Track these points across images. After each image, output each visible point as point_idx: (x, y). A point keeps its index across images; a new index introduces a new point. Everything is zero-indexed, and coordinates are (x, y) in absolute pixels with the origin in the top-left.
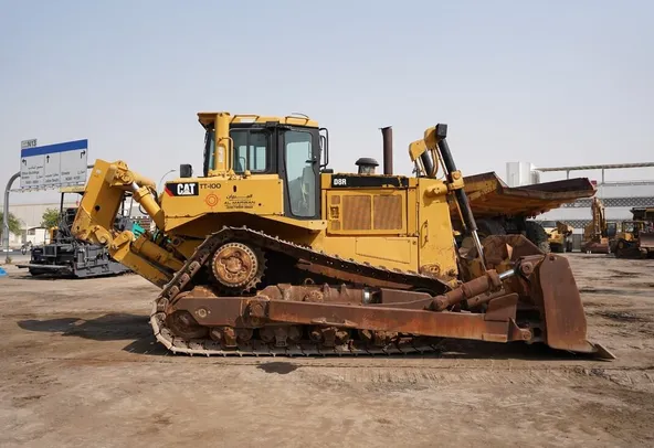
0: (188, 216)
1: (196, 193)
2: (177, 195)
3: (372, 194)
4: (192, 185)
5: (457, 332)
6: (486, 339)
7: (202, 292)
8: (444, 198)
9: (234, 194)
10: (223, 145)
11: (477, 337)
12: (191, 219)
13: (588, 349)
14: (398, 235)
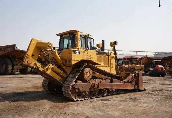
0: (78, 60)
2: (75, 54)
3: (102, 56)
4: (79, 51)
7: (80, 83)
9: (88, 55)
10: (79, 40)
13: (143, 89)
14: (107, 66)
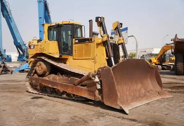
1: (34, 48)
3: (84, 45)
4: (33, 46)
5: (80, 94)
6: (88, 98)
8: (103, 45)
9: (41, 47)
11: (85, 96)
12: (33, 55)
14: (89, 59)
